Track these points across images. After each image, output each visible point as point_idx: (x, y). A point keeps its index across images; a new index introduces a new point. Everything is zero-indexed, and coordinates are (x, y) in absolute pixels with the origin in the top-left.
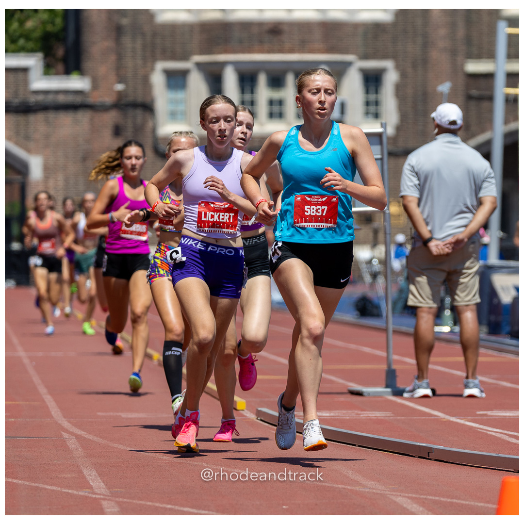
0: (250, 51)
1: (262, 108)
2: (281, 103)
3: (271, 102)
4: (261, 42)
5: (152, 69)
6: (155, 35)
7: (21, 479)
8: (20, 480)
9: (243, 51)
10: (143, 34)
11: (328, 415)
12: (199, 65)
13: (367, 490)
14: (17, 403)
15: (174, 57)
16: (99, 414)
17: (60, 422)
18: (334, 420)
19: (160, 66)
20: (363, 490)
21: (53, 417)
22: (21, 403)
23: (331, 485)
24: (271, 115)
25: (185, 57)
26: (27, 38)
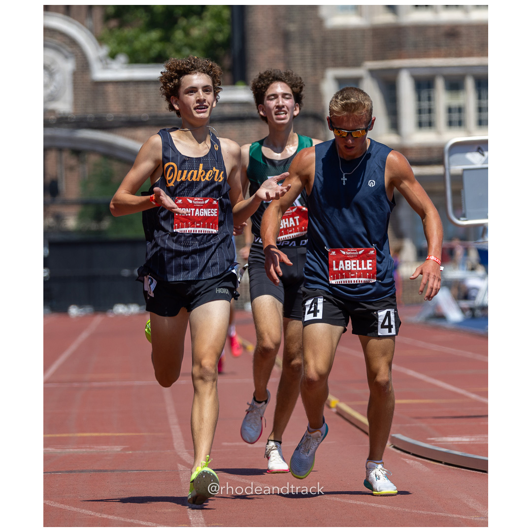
0: (426, 55)
1: (441, 117)
2: (460, 110)
3: (450, 110)
4: (438, 46)
5: (323, 77)
6: (325, 40)
7: (118, 515)
8: (116, 516)
9: (418, 56)
10: (313, 41)
11: (467, 440)
12: (373, 73)
13: (482, 519)
14: (141, 434)
15: (346, 64)
16: (225, 444)
17: (179, 453)
18: (473, 445)
19: (332, 73)
20: (478, 519)
21: (173, 448)
22: (145, 434)
23: (446, 515)
24: (450, 124)
25: (357, 64)
26: (192, 48)
